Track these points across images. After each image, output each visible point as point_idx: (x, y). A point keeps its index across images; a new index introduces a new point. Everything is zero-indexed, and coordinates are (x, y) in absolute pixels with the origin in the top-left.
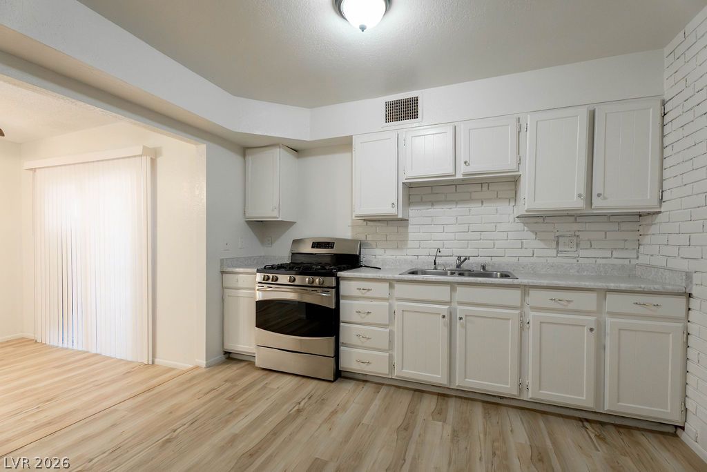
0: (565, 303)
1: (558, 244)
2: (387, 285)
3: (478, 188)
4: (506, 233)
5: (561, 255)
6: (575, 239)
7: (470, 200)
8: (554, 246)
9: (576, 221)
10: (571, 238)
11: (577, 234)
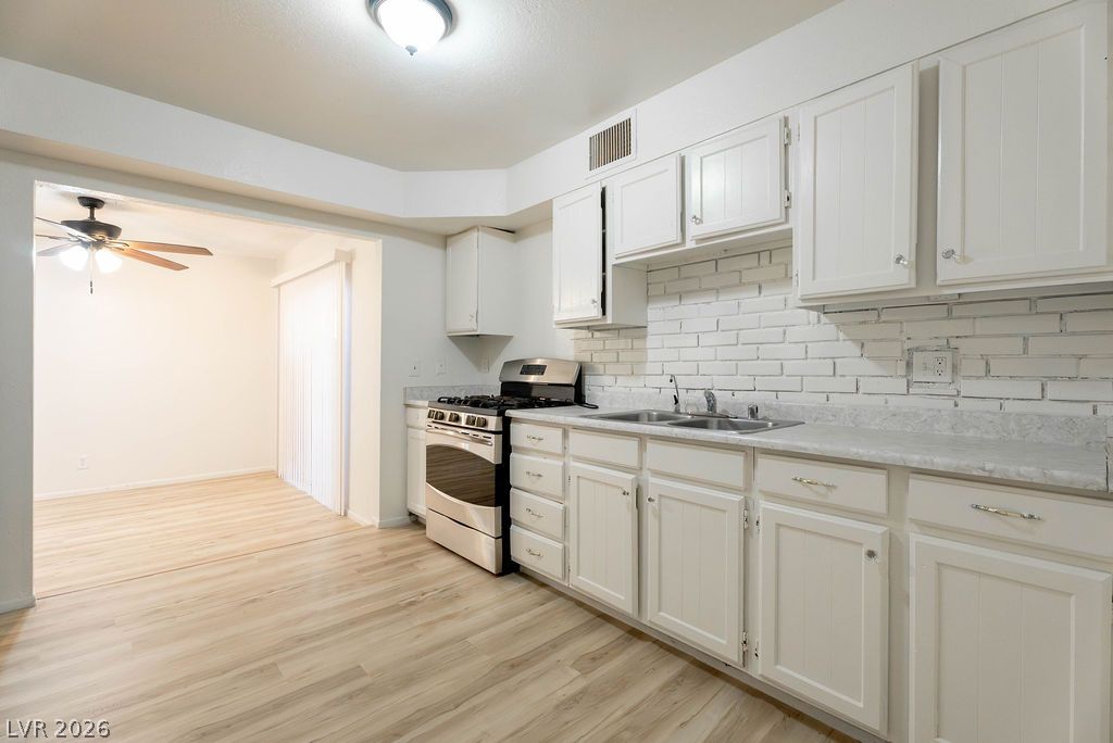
0: (823, 490)
1: (909, 365)
2: (559, 432)
3: (752, 261)
4: (803, 345)
5: (917, 391)
6: (948, 355)
7: (741, 285)
8: (902, 370)
9: (950, 316)
10: (938, 354)
11: (954, 343)
